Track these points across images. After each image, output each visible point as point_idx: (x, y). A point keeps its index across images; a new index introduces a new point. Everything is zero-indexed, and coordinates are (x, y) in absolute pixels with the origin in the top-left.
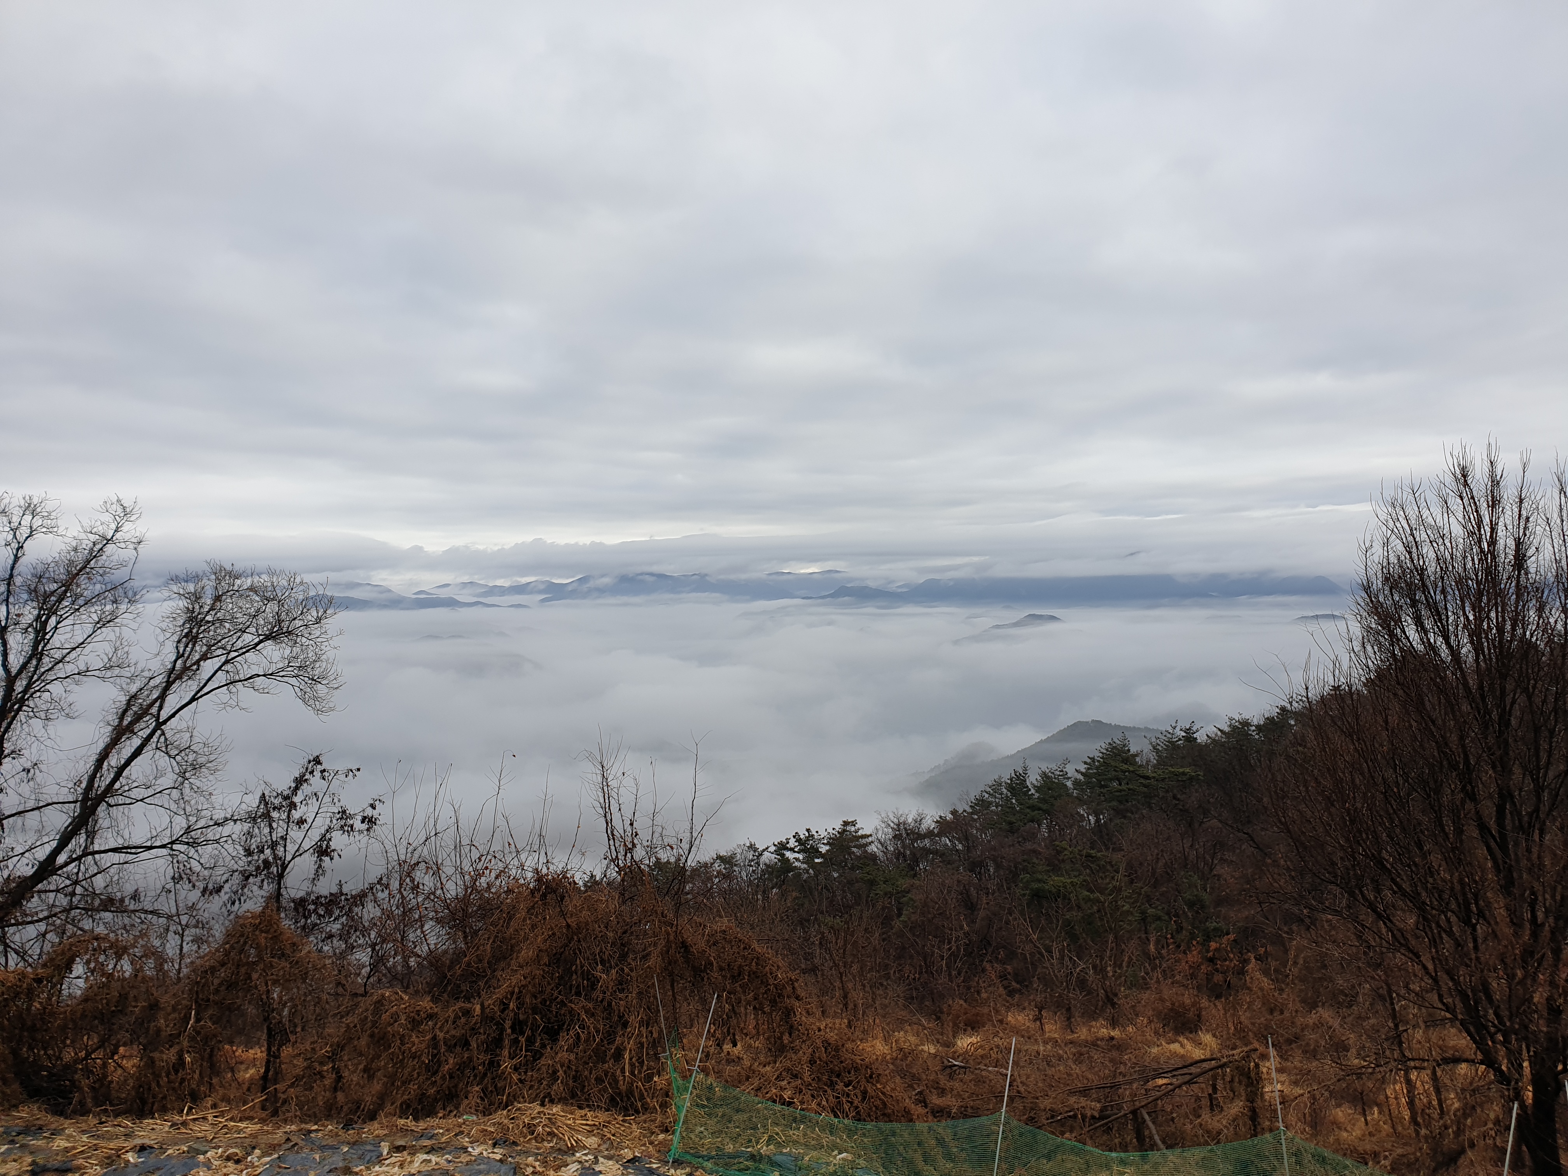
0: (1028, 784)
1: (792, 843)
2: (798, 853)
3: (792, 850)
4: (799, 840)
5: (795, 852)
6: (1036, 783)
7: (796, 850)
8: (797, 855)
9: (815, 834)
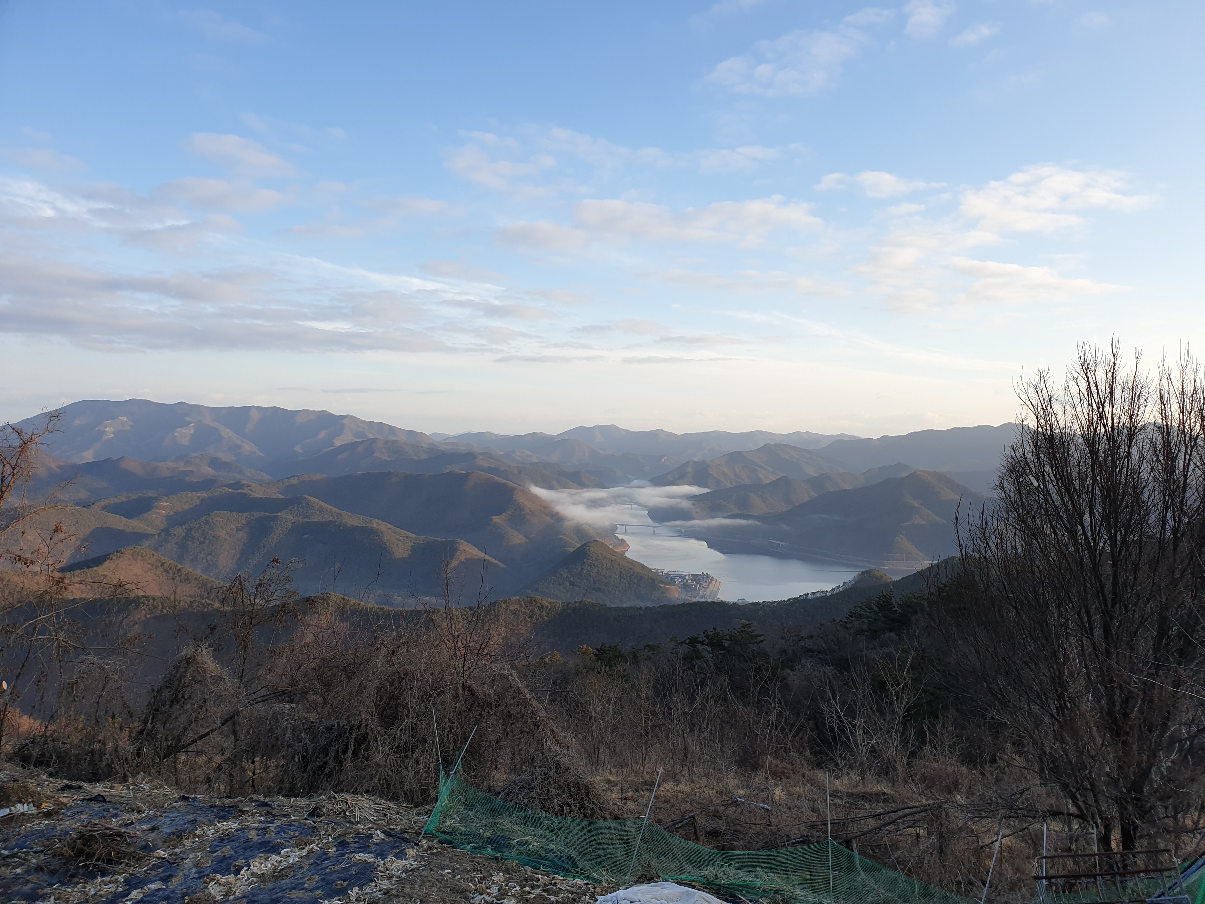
0: (893, 601)
2: (707, 645)
3: (702, 643)
5: (704, 644)
6: (898, 600)
7: (705, 642)
8: (705, 647)
9: (721, 632)
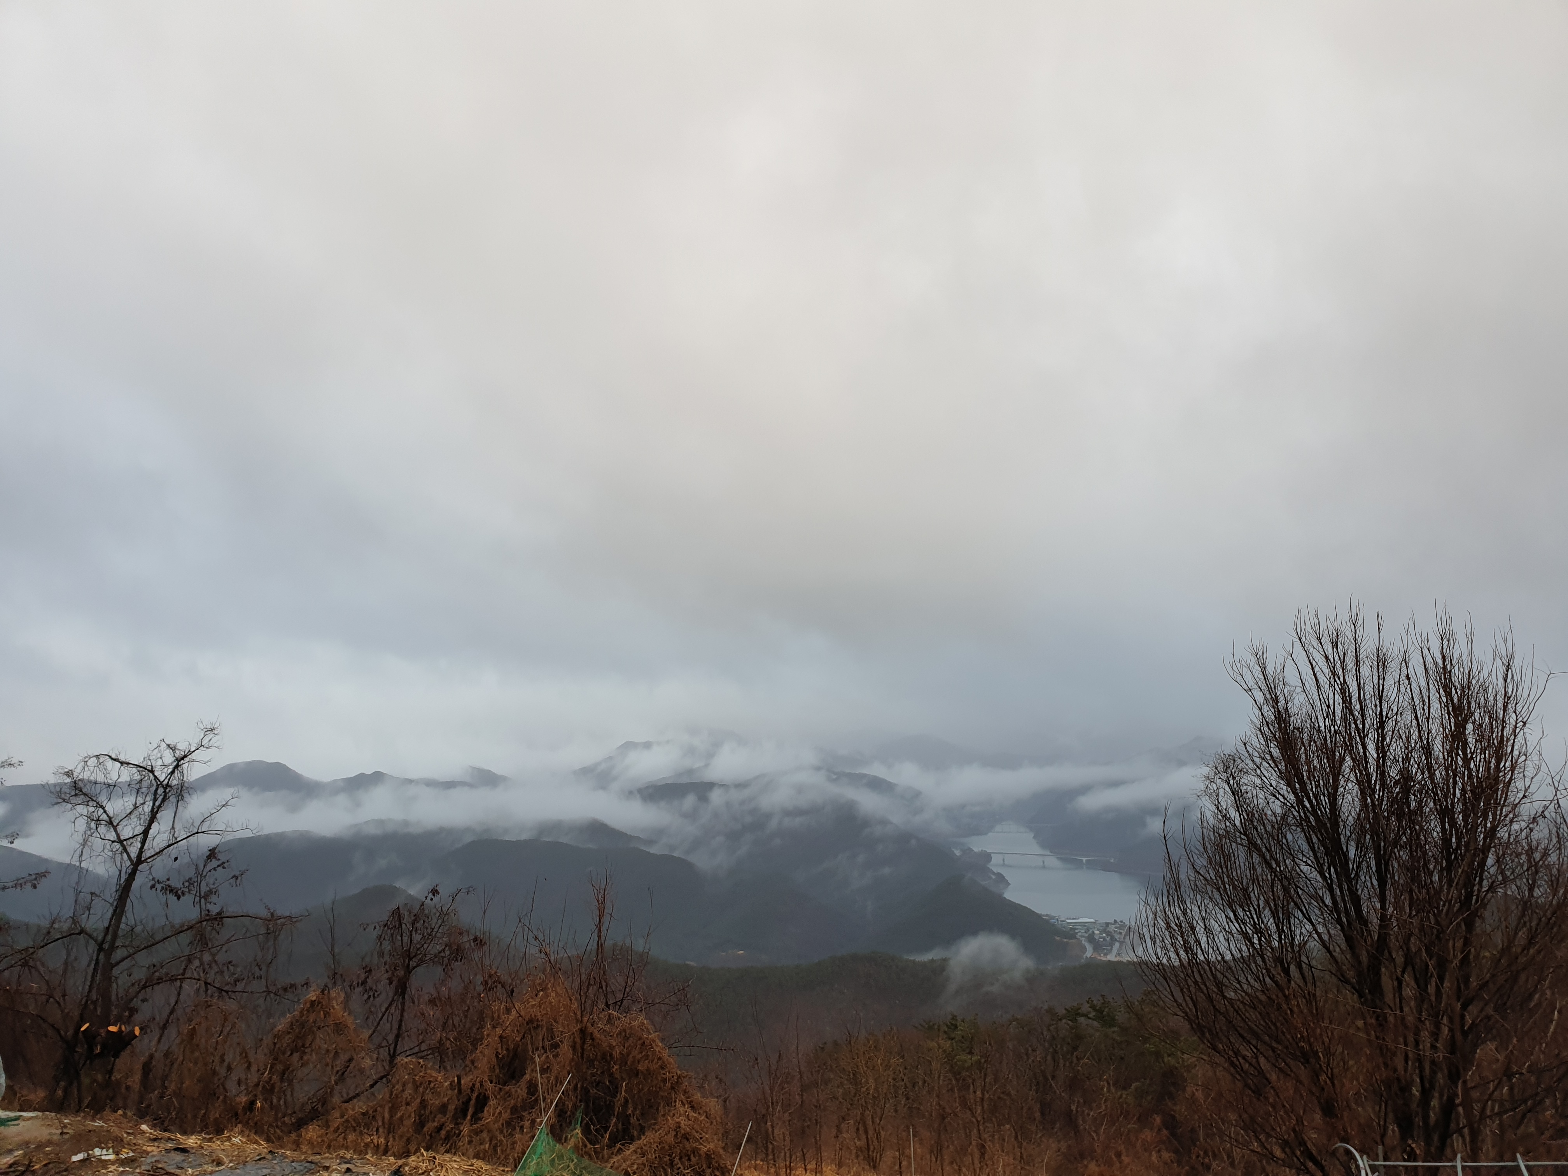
1: (1086, 1008)
2: (1093, 1019)
4: (1093, 1007)
5: (1089, 1018)
7: (1091, 1016)
8: (1090, 1022)
9: (1112, 1001)
